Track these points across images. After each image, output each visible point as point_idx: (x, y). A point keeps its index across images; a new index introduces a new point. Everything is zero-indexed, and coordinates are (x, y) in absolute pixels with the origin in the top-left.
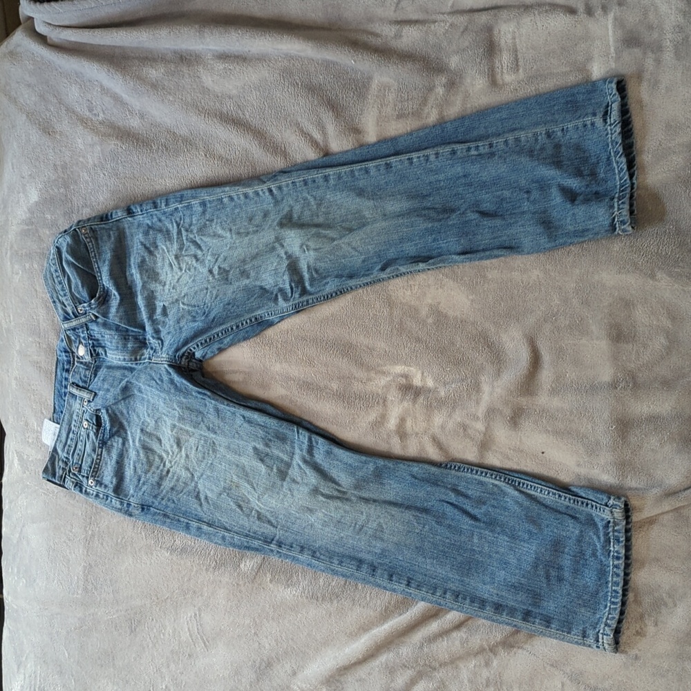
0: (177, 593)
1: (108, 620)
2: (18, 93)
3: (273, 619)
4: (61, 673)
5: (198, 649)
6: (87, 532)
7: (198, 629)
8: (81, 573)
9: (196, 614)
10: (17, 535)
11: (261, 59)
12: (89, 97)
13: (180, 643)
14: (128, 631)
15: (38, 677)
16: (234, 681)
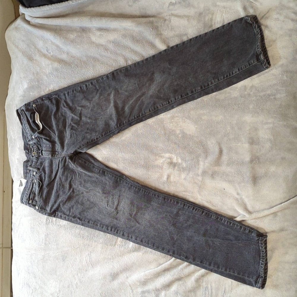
0: (82, 246)
1: (54, 256)
2: (19, 44)
4: (35, 277)
5: (90, 268)
7: (89, 260)
8: (44, 237)
9: (89, 254)
10: (18, 222)
11: (115, 30)
12: (47, 45)
13: (82, 265)
14: (62, 261)
15: (26, 279)
16: (104, 281)
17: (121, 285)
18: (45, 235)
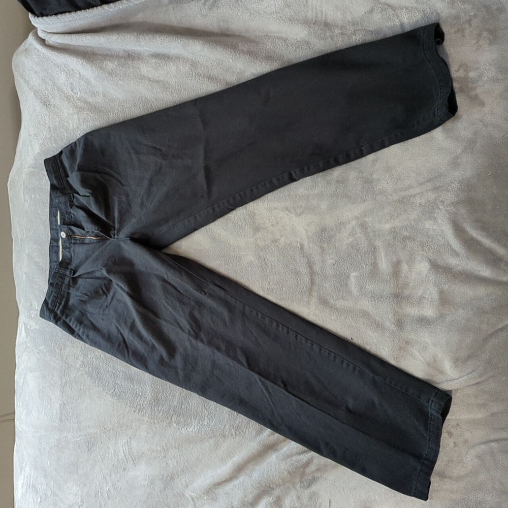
0: (116, 426)
1: (74, 441)
2: (30, 77)
3: (175, 447)
4: (45, 476)
5: (130, 465)
6: (62, 380)
7: (129, 451)
8: (58, 408)
9: (128, 441)
10: (22, 380)
11: (179, 57)
12: (71, 80)
13: (118, 460)
14: (87, 450)
15: (32, 478)
16: (151, 488)
17: (179, 498)
18: (61, 405)
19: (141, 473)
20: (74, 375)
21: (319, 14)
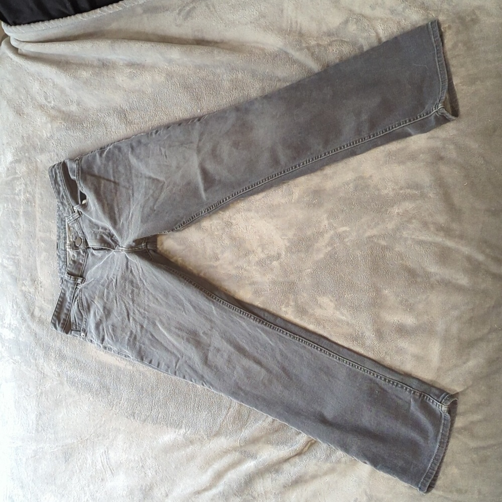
0: (93, 436)
1: (51, 452)
5: (108, 475)
6: (38, 390)
7: (107, 462)
9: (105, 451)
11: (153, 67)
12: (45, 89)
13: (96, 470)
14: (64, 461)
15: (8, 490)
16: (129, 499)
18: (37, 415)
19: (120, 483)
20: (49, 385)
21: (294, 25)
